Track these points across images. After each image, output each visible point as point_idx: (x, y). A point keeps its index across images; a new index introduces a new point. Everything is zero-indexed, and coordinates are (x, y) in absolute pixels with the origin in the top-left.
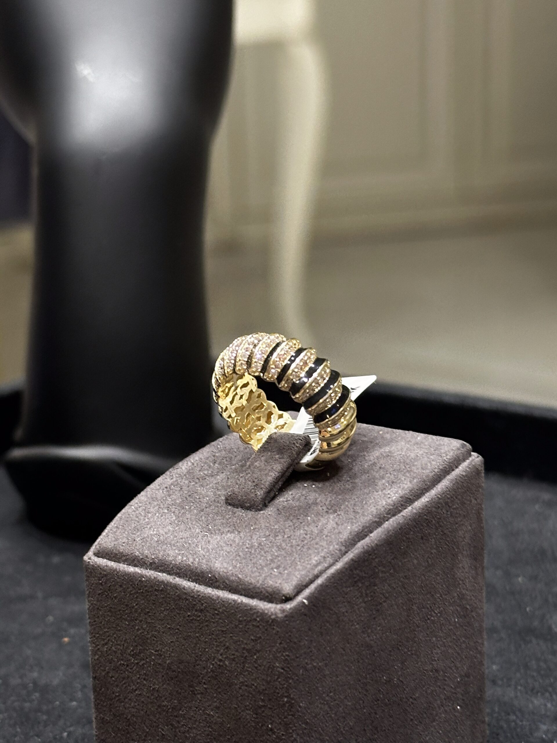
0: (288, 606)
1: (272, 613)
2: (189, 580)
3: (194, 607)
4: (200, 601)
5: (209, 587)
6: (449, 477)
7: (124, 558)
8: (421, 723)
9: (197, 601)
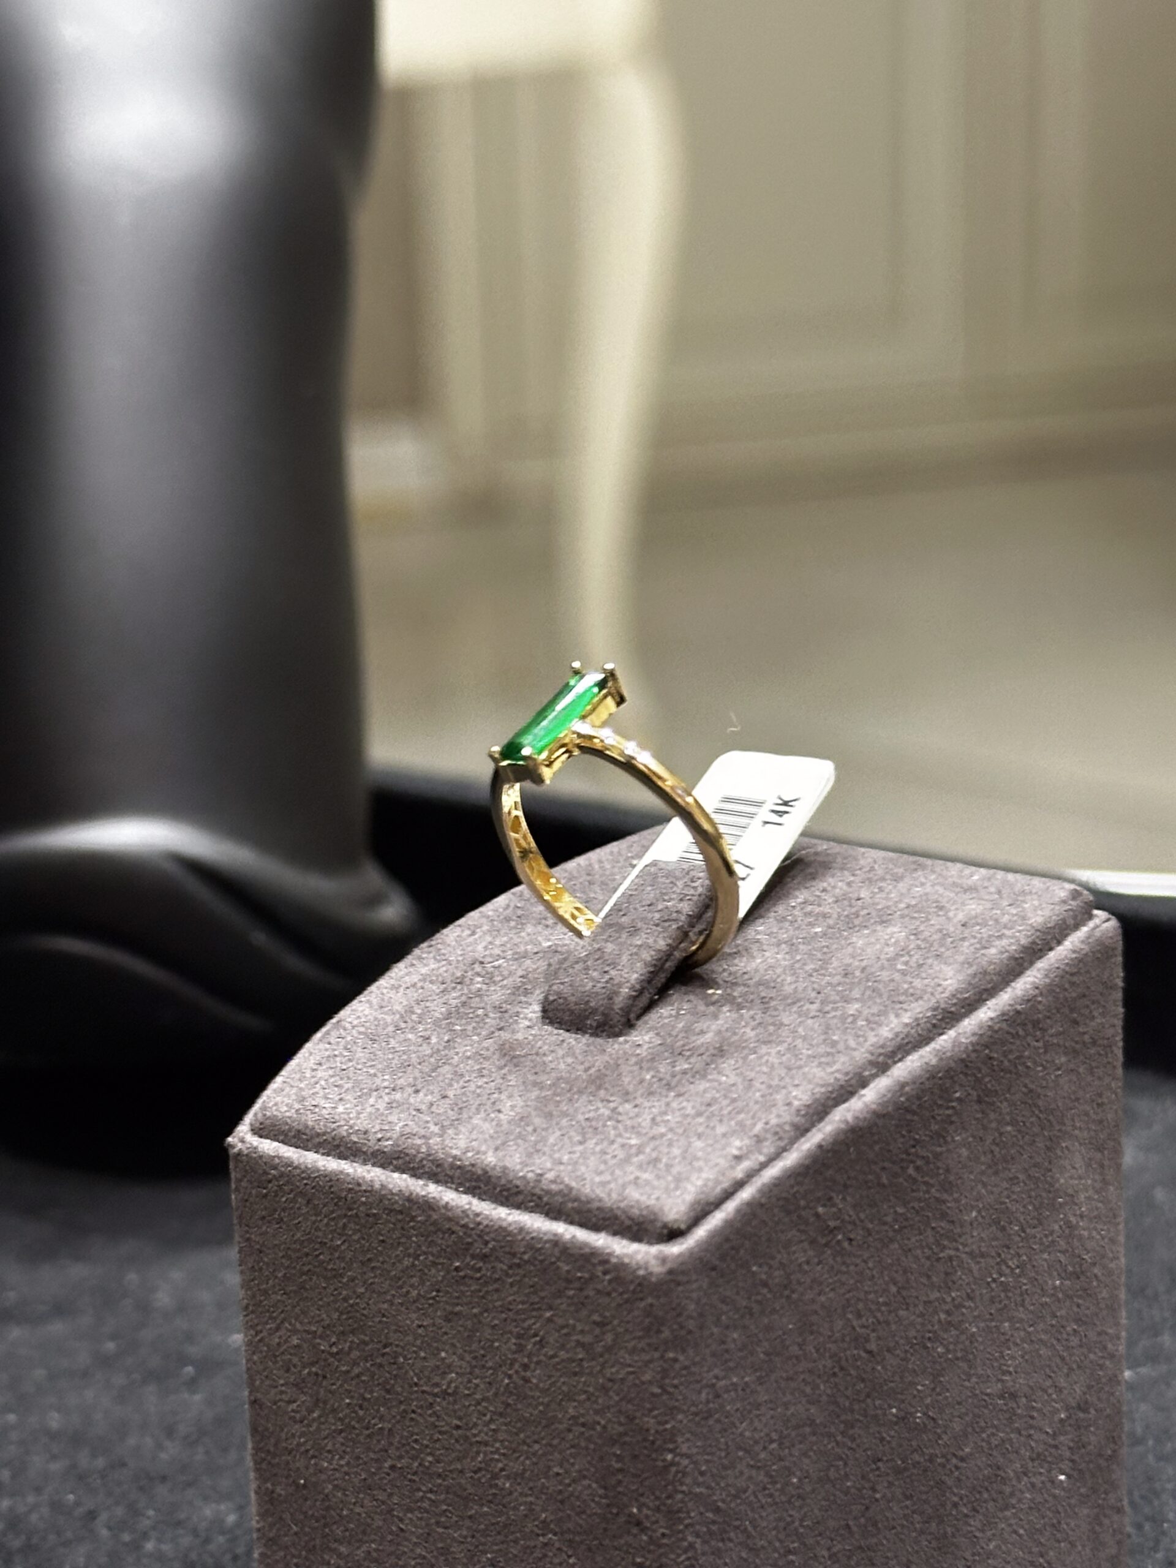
0: (675, 1249)
1: (637, 1264)
2: (456, 1190)
3: (467, 1250)
4: (480, 1236)
5: (502, 1204)
6: (1042, 964)
7: (317, 1140)
8: (978, 1512)
9: (476, 1238)
